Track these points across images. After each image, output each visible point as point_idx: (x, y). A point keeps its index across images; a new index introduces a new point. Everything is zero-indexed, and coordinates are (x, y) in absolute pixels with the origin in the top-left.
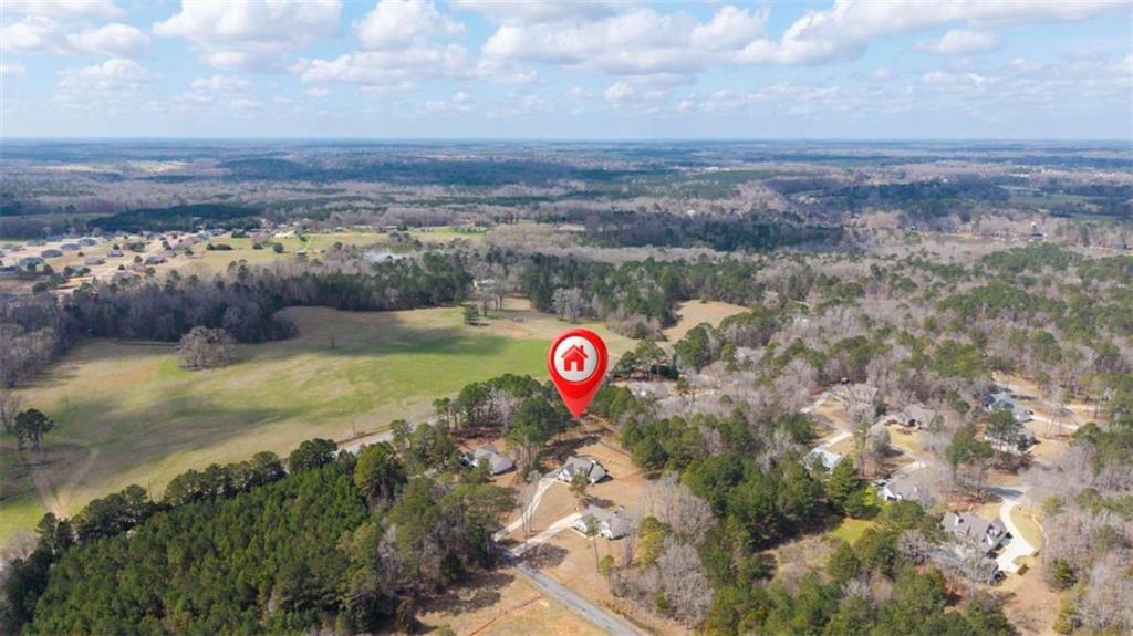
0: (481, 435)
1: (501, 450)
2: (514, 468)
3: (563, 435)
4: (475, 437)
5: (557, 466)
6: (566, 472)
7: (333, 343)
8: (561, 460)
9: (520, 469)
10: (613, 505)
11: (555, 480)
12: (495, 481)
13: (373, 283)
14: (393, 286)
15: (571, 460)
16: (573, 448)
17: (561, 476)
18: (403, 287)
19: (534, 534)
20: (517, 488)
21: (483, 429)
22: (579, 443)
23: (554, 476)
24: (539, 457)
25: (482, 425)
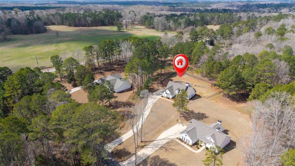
0: (114, 70)
1: (124, 77)
2: (131, 89)
3: (163, 70)
4: (110, 70)
5: (160, 88)
6: (168, 92)
7: (57, 35)
8: (164, 84)
9: (135, 90)
10: (206, 117)
11: (160, 97)
12: (116, 97)
13: (82, 15)
14: (90, 17)
15: (170, 84)
16: (170, 77)
17: (164, 94)
18: (93, 17)
19: (144, 144)
20: (133, 102)
21: (115, 66)
22: (173, 74)
23: (159, 94)
24: (148, 82)
25: (115, 64)
